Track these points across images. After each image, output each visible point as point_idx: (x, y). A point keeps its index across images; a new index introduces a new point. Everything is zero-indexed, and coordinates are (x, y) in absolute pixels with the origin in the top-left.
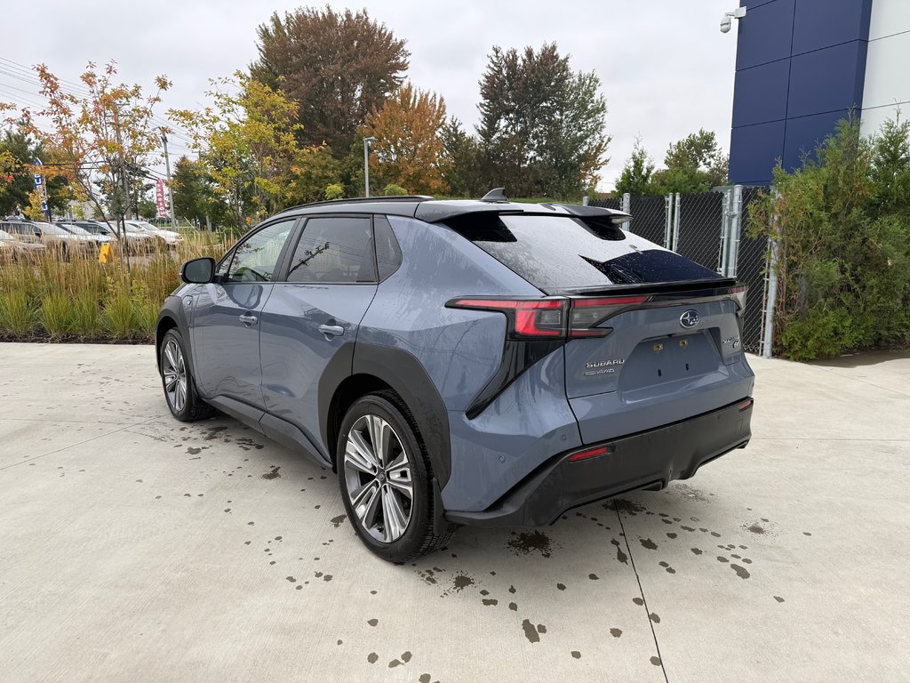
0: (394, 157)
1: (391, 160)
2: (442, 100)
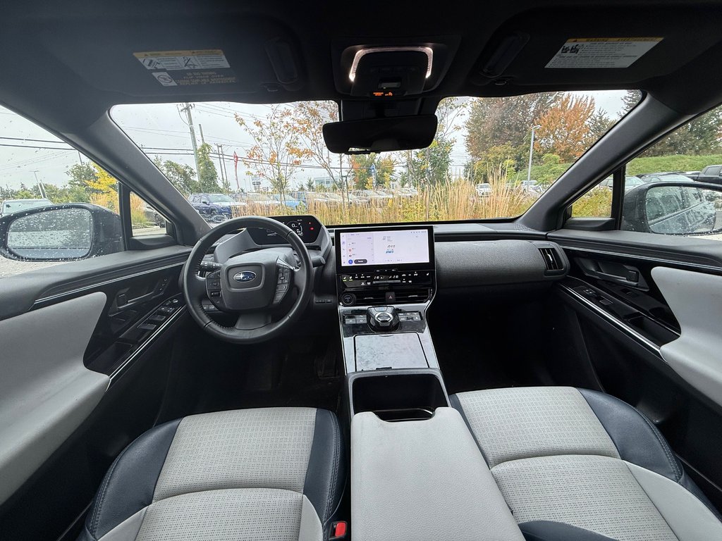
0: (552, 142)
1: (550, 144)
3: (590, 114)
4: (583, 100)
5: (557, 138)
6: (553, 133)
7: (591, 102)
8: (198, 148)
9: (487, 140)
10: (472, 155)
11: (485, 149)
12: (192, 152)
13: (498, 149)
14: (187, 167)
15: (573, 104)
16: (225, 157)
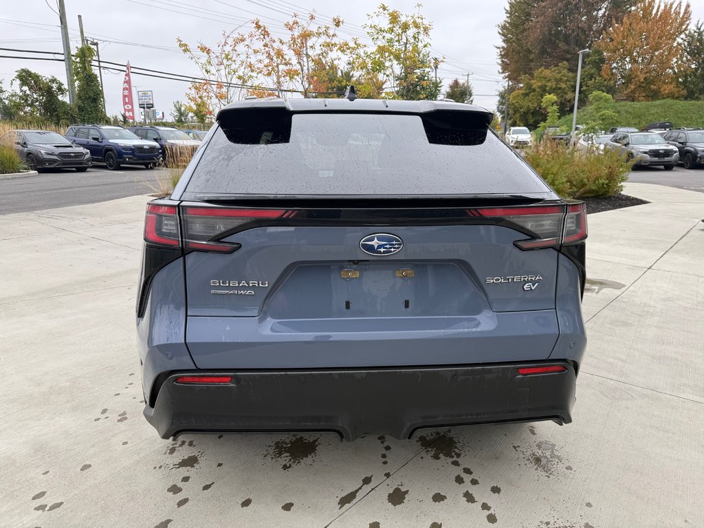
0: (628, 66)
1: (625, 69)
2: (688, 6)
3: (684, 27)
4: (674, 6)
5: (636, 62)
6: (630, 54)
7: (686, 9)
8: (74, 51)
9: (532, 56)
10: (510, 78)
11: (529, 72)
12: (62, 57)
13: (547, 72)
14: (54, 80)
15: (660, 11)
16: (102, 64)
